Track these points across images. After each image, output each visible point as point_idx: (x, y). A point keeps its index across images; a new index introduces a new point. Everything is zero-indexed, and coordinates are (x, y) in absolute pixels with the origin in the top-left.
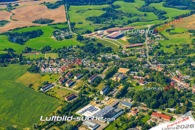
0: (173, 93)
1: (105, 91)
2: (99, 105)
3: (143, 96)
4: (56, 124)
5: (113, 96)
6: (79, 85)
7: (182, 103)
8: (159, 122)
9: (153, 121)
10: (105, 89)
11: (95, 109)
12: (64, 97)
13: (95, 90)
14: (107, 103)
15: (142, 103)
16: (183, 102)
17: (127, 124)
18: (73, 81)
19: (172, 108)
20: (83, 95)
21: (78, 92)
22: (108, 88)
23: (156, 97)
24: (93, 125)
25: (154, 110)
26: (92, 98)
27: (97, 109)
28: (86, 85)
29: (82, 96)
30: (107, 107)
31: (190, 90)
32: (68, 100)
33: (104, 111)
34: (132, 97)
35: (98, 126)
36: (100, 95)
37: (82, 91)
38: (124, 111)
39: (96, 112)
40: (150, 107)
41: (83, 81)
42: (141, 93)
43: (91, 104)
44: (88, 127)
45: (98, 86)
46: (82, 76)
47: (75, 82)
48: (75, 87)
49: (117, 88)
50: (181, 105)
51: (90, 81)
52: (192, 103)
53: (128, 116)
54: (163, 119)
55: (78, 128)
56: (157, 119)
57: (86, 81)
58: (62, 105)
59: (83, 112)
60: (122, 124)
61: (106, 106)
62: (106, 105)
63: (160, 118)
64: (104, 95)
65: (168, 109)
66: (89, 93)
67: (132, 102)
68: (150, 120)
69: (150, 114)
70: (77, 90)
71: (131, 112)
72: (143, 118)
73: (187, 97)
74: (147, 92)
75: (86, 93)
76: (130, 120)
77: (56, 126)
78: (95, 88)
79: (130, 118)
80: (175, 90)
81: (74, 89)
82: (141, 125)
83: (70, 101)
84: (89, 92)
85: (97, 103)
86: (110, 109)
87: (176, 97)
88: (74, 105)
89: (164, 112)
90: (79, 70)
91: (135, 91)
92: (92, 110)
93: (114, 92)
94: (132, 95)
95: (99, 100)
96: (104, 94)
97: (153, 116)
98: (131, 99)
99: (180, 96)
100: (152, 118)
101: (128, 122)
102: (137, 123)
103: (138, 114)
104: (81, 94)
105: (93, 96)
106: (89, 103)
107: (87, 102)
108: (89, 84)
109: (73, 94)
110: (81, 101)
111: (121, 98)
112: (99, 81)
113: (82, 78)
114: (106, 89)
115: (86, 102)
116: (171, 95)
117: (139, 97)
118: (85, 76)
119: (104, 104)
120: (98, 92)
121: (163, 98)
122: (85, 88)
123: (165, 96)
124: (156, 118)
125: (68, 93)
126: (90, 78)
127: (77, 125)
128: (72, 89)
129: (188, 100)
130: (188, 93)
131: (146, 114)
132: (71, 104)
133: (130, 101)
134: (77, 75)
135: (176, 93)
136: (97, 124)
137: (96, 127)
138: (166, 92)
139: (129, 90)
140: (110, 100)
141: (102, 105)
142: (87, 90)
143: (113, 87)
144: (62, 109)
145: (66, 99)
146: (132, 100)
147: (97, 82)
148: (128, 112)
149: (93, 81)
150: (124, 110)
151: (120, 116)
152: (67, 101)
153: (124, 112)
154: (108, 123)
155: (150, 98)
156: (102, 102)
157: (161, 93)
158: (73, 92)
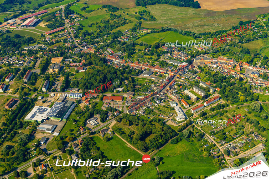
0: (116, 73)
1: (47, 87)
2: (46, 104)
3: (89, 83)
4: (7, 139)
5: (57, 90)
6: (15, 87)
7: (125, 80)
8: (113, 105)
9: (107, 106)
10: (46, 85)
11: (44, 110)
12: (3, 105)
13: (35, 88)
14: (54, 100)
15: (90, 90)
16: (127, 79)
17: (84, 115)
18: (6, 85)
19: (119, 88)
20: (24, 97)
21: (17, 95)
22: (49, 82)
23: (102, 81)
24: (50, 127)
25: (104, 94)
26: (36, 99)
27: (47, 109)
28: (22, 85)
29: (24, 99)
30: (56, 103)
31: (128, 66)
32: (10, 107)
33: (56, 109)
34: (78, 87)
35: (55, 126)
36: (43, 92)
37: (21, 93)
38: (75, 103)
39: (47, 113)
40: (100, 93)
41: (17, 82)
42: (86, 80)
43: (37, 106)
44: (44, 131)
45: (36, 83)
46: (14, 77)
47: (9, 85)
48: (11, 90)
49: (58, 80)
50: (126, 83)
51: (25, 80)
52: (134, 78)
53: (82, 108)
54: (115, 101)
55: (33, 135)
56: (110, 102)
57: (21, 80)
58: (4, 115)
59: (33, 116)
60: (79, 118)
61: (54, 103)
63: (113, 101)
64: (47, 92)
65: (117, 89)
66: (30, 94)
67: (79, 91)
68: (104, 106)
69: (102, 99)
70: (15, 94)
71: (82, 102)
72: (97, 105)
73: (128, 73)
74: (91, 78)
75: (26, 94)
76: (85, 111)
77: (7, 141)
78: (34, 86)
79: (85, 109)
80: (116, 70)
81: (11, 93)
82: (98, 113)
83: (12, 108)
84: (30, 92)
85: (44, 102)
86: (60, 105)
87: (120, 76)
88: (19, 112)
89: (113, 93)
90: (7, 70)
91: (77, 79)
92: (41, 111)
93: (56, 85)
94: (76, 84)
95: (44, 98)
96: (47, 90)
97: (105, 101)
98: (77, 89)
99: (123, 73)
100: (105, 102)
101: (84, 114)
102: (94, 112)
103: (90, 102)
104: (23, 97)
105: (36, 96)
106: (34, 104)
107: (32, 103)
108: (26, 83)
109: (13, 99)
110: (25, 104)
111: (66, 90)
112: (36, 78)
113: (15, 79)
114: (48, 85)
115: (32, 105)
116: (115, 76)
117: (85, 85)
118: (17, 75)
119: (51, 102)
120: (39, 89)
121: (108, 80)
122: (23, 89)
123: (109, 77)
124: (108, 101)
125: (6, 99)
126: (25, 76)
127: (32, 132)
128: (8, 94)
129: (131, 76)
130: (127, 69)
131: (98, 100)
132: (15, 111)
133: (77, 91)
134: (8, 76)
135: (118, 72)
136: (54, 125)
137: (54, 128)
138: (109, 73)
139: (71, 80)
140: (56, 95)
141: (50, 103)
142: (25, 90)
143: (53, 81)
144: (8, 120)
145: (7, 107)
146: (79, 90)
147: (34, 79)
148: (80, 103)
149: (29, 79)
150: (75, 101)
151: (73, 110)
152: (9, 109)
153: (76, 105)
154: (64, 120)
155: (97, 83)
156: (48, 100)
157: (105, 75)
158: (11, 97)
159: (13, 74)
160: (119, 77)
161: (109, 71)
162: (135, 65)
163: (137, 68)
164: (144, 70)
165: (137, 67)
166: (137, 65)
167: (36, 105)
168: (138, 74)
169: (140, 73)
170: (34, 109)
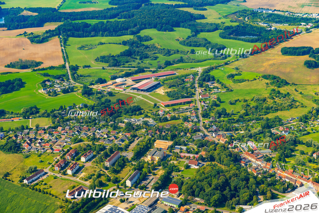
0: (247, 180)
1: (134, 180)
2: (125, 205)
3: (197, 187)
5: (148, 188)
6: (90, 171)
7: (261, 195)
10: (134, 177)
11: (118, 212)
12: (64, 193)
13: (117, 178)
14: (138, 201)
15: (196, 199)
16: (263, 193)
18: (80, 165)
19: (246, 205)
20: (97, 188)
21: (88, 183)
22: (139, 174)
23: (219, 188)
25: (217, 210)
28: (101, 170)
30: (139, 207)
31: (273, 174)
34: (180, 189)
36: (126, 187)
37: (95, 181)
40: (211, 205)
41: (96, 164)
42: (195, 181)
43: (111, 204)
45: (122, 172)
46: (94, 157)
47: (83, 166)
48: (83, 175)
49: (154, 174)
50: (260, 199)
51: (107, 164)
52: (278, 195)
57: (102, 163)
58: (61, 207)
61: (137, 207)
62: (137, 205)
64: (133, 188)
65: (241, 206)
66: (107, 185)
67: (181, 197)
70: (86, 180)
73: (269, 185)
74: (203, 180)
75: (102, 184)
78: (117, 176)
80: (249, 175)
81: (82, 179)
83: (76, 200)
84: (108, 183)
85: (122, 201)
86: (144, 211)
87: (252, 186)
88: (82, 207)
90: (88, 145)
91: (183, 178)
93: (148, 181)
94: (179, 186)
96: (132, 185)
98: (177, 193)
99: (258, 184)
104: (95, 187)
105: (114, 189)
106: (108, 201)
108: (107, 168)
109: (81, 187)
111: (161, 191)
112: (123, 164)
113: (94, 160)
114: (136, 177)
115: (104, 201)
116: (244, 184)
117: (191, 188)
118: (99, 155)
119: (133, 203)
120: (122, 182)
121: (230, 188)
122: (99, 176)
123: (233, 185)
125: (72, 185)
126: (108, 158)
128: (78, 179)
129: (271, 191)
130: (270, 178)
132: (77, 204)
133: (176, 196)
134: (86, 155)
135: (251, 180)
138: (235, 178)
139: (173, 177)
141: (131, 204)
142: (103, 179)
143: (146, 174)
146: (180, 195)
147: (120, 166)
149: (113, 164)
150: (168, 211)
152: (71, 200)
155: (210, 189)
156: (130, 200)
157: (227, 180)
158: (80, 184)
159: (94, 153)
160: (250, 187)
161: (237, 174)
162: (286, 175)
163: (287, 180)
164: (299, 186)
165: (288, 178)
166: (289, 176)
167: (110, 202)
168: (287, 190)
169: (289, 190)
170: (104, 208)
